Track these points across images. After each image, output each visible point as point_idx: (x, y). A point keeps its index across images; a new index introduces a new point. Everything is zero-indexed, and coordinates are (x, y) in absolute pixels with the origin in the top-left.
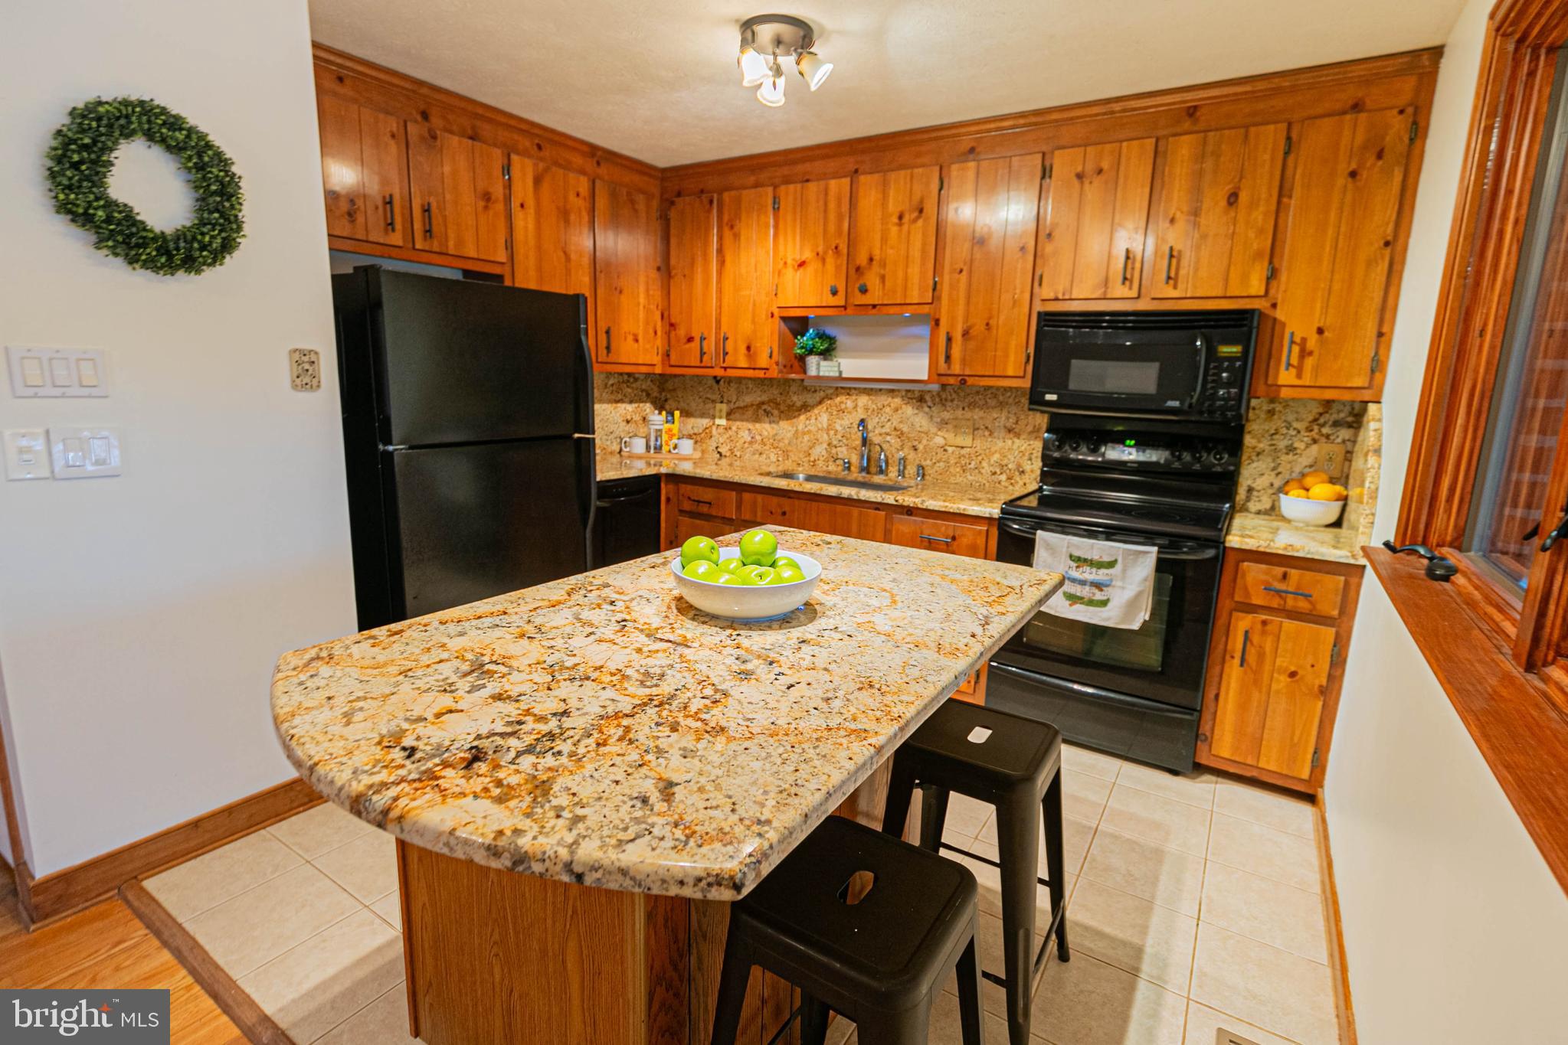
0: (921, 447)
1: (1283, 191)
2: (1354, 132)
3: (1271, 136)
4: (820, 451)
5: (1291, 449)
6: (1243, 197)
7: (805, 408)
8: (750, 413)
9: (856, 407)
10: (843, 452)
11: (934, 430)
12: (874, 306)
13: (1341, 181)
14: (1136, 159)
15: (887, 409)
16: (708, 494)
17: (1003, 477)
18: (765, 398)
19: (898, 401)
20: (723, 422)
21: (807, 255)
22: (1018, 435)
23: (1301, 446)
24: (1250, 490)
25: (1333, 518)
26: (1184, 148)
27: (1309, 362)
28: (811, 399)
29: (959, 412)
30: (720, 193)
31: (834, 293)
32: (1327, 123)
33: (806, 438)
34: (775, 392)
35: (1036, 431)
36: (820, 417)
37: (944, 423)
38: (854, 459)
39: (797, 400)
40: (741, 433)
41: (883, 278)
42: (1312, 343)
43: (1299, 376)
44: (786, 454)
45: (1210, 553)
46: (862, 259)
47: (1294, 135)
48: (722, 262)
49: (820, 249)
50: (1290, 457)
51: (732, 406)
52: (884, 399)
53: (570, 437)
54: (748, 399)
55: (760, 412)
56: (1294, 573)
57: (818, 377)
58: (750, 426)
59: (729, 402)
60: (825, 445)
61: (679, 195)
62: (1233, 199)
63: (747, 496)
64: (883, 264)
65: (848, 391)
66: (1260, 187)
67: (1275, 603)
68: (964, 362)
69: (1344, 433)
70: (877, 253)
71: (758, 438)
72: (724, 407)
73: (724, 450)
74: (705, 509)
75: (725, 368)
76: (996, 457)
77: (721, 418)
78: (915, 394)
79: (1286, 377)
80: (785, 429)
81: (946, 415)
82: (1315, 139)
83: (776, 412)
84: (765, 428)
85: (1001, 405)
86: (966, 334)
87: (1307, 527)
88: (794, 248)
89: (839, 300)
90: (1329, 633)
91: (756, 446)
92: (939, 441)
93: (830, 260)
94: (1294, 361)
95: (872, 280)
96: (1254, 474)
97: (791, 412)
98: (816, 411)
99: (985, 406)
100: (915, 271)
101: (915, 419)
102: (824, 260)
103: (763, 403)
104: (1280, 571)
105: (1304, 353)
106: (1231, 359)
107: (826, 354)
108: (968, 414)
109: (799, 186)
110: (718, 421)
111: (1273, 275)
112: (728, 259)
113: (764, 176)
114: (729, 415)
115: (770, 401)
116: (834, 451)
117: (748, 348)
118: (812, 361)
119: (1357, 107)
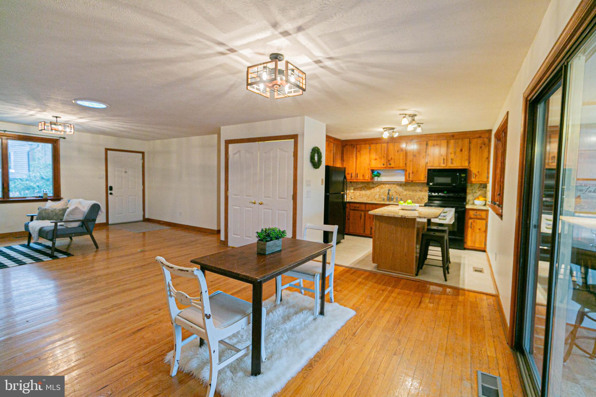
0: (401, 195)
1: (470, 149)
2: (480, 141)
3: (467, 141)
4: (377, 197)
5: (475, 192)
6: (463, 150)
7: (373, 187)
8: (359, 189)
9: (385, 187)
10: (383, 196)
11: (403, 191)
12: (392, 167)
13: (479, 148)
14: (444, 143)
15: (393, 187)
16: (358, 205)
17: (420, 200)
18: (363, 186)
19: (395, 186)
20: (352, 191)
21: (377, 157)
22: (422, 191)
23: (477, 191)
24: (469, 200)
25: (484, 204)
26: (452, 142)
27: (477, 177)
28: (374, 186)
29: (409, 188)
30: (357, 145)
31: (384, 165)
32: (476, 140)
33: (374, 194)
34: (366, 184)
35: (426, 191)
36: (377, 189)
37: (406, 190)
38: (386, 198)
39: (371, 186)
40: (357, 194)
41: (394, 162)
42: (477, 174)
43: (475, 179)
44: (369, 197)
45: (463, 209)
46: (389, 159)
47: (471, 141)
48: (357, 159)
49: (380, 156)
50: (475, 194)
51: (355, 188)
52: (392, 185)
53: (341, 193)
54: (359, 186)
55: (361, 189)
56: (478, 212)
57: (377, 181)
58: (360, 192)
59: (354, 187)
60: (378, 195)
61: (346, 145)
62: (461, 150)
63: (367, 206)
64: (394, 160)
65: (384, 184)
66: (466, 149)
67: (475, 217)
68: (413, 178)
69: (484, 189)
70: (393, 158)
71: (362, 194)
72: (353, 188)
73: (352, 197)
74: (357, 208)
75: (357, 180)
76: (418, 196)
77: (352, 190)
78: (400, 184)
79: (473, 180)
80: (368, 192)
81: (406, 188)
82: (474, 141)
83: (366, 189)
84: (363, 192)
85: (419, 186)
86: (413, 173)
87: (480, 205)
88: (373, 156)
89: (385, 166)
90: (484, 221)
91: (361, 196)
92: (405, 193)
93: (382, 158)
94: (474, 177)
95: (392, 162)
96: (469, 197)
97: (370, 188)
98: (376, 188)
99: (415, 186)
100: (401, 161)
101: (400, 189)
102: (381, 159)
103: (363, 187)
104: (475, 212)
105: (476, 176)
106: (464, 177)
107: (378, 176)
108: (411, 188)
109: (375, 145)
110: (351, 191)
111: (469, 163)
112: (358, 158)
113: (367, 142)
114: (354, 190)
115: (364, 187)
116: (381, 196)
117: (363, 176)
118: (376, 178)
119: (480, 137)
